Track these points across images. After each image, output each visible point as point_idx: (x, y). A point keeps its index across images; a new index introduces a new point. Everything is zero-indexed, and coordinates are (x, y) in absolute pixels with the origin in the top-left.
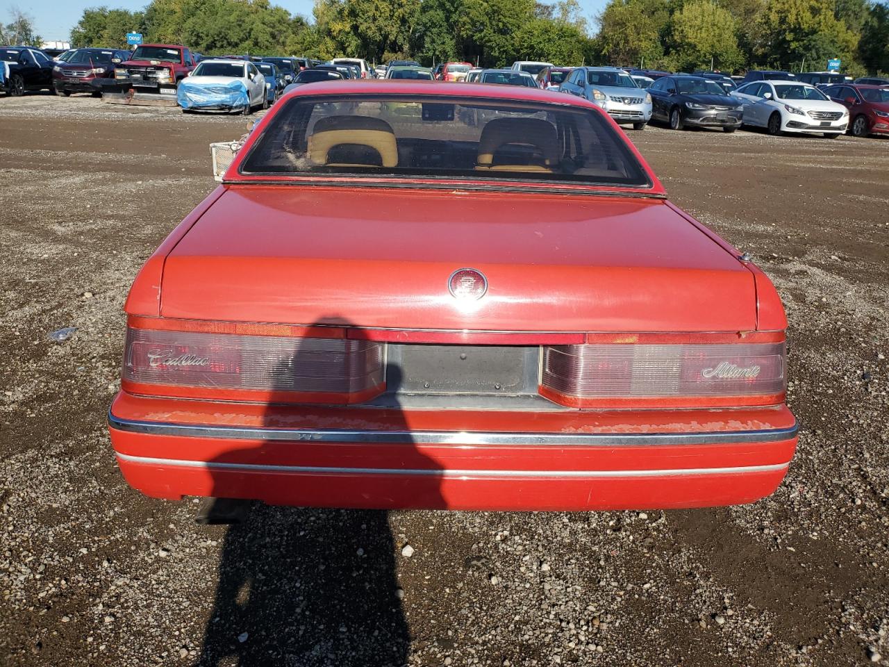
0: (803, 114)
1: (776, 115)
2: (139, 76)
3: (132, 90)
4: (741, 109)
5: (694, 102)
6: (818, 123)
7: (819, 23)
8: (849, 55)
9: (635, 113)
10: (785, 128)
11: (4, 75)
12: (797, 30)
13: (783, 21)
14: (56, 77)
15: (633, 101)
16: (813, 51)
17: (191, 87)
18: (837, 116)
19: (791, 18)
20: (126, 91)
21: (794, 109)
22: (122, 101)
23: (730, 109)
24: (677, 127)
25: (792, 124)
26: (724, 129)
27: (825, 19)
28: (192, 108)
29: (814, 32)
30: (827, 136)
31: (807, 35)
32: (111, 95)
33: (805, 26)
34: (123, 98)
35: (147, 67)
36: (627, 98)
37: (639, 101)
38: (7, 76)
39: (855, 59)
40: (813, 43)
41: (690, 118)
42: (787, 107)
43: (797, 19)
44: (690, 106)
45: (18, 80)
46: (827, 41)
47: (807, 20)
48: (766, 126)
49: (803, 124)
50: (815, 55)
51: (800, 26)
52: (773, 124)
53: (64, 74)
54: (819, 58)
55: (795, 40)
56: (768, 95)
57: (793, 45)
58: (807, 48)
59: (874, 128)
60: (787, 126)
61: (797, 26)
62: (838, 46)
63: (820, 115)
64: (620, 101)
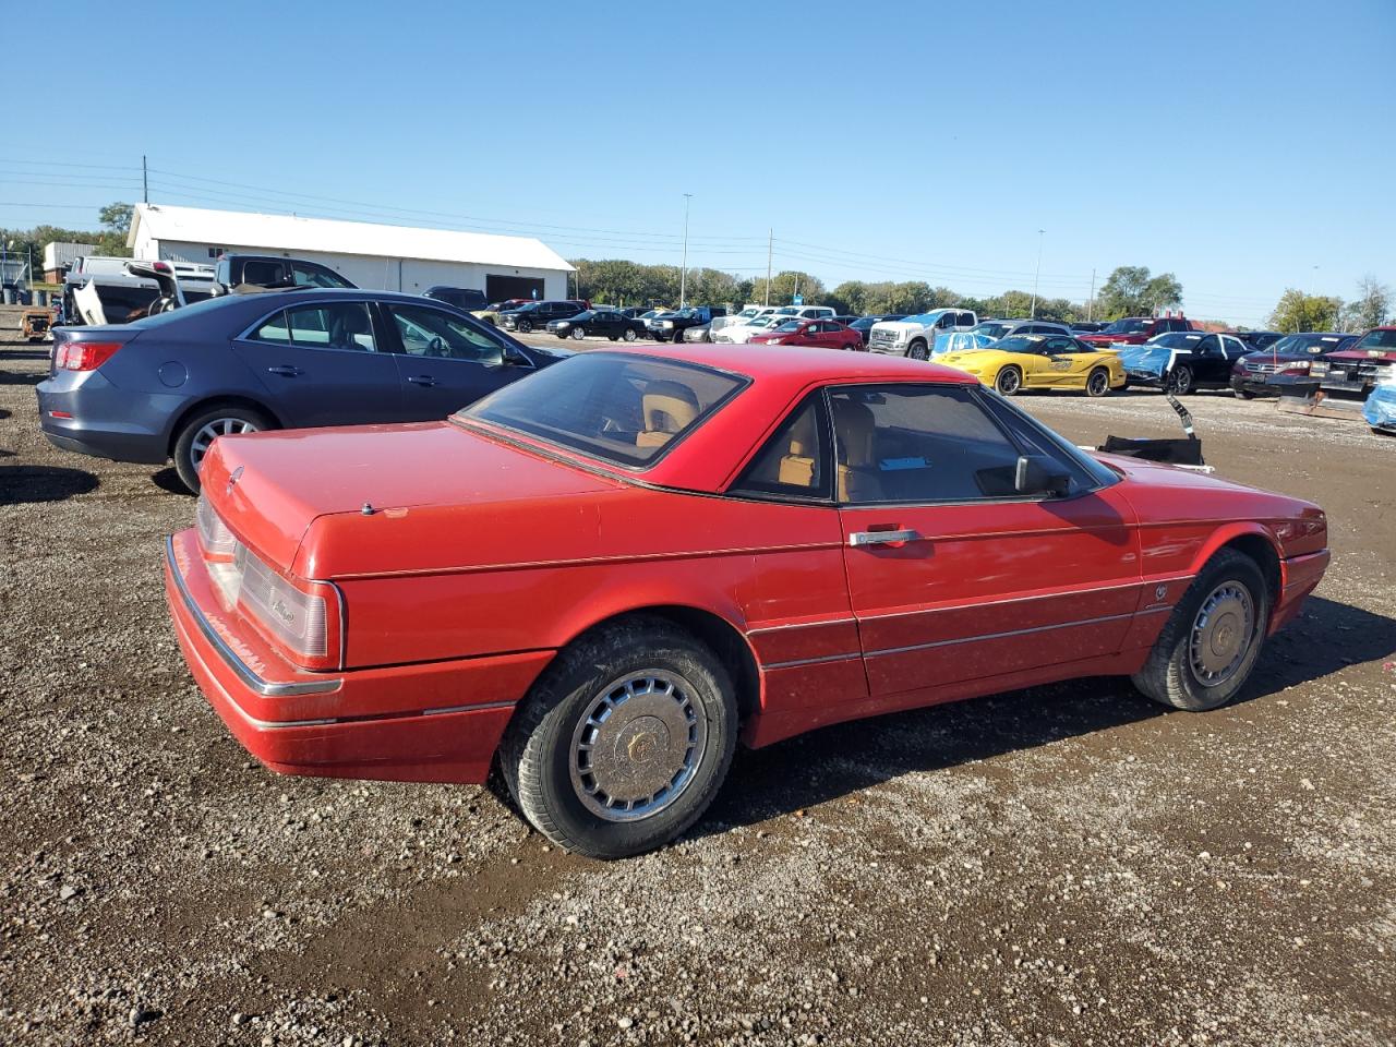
2: (1342, 372)
3: (1321, 394)
11: (1165, 366)
14: (1236, 372)
17: (1388, 393)
20: (1312, 395)
22: (1302, 409)
28: (1383, 425)
32: (1289, 399)
34: (1304, 404)
35: (1360, 361)
38: (1169, 369)
45: (1184, 375)
53: (1247, 367)
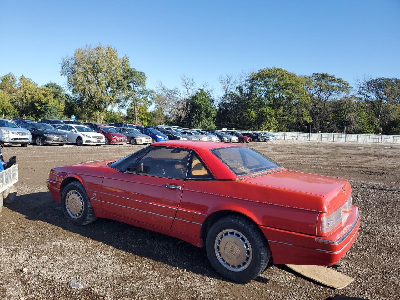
0: (90, 137)
1: (79, 138)
4: (66, 136)
5: (48, 133)
6: (96, 141)
7: (48, 100)
8: (62, 113)
9: (25, 139)
10: (84, 143)
12: (40, 102)
13: (32, 98)
15: (23, 134)
16: (48, 111)
18: (101, 138)
19: (36, 97)
21: (87, 136)
23: (63, 136)
24: (41, 144)
25: (87, 141)
26: (59, 144)
27: (50, 98)
29: (47, 103)
30: (97, 145)
31: (44, 104)
33: (42, 101)
36: (20, 133)
37: (26, 134)
39: (64, 114)
40: (48, 108)
41: (47, 140)
42: (84, 135)
43: (39, 98)
44: (45, 135)
46: (53, 107)
47: (43, 99)
48: (75, 142)
49: (91, 141)
50: (49, 112)
51: (40, 101)
52: (79, 141)
54: (51, 113)
55: (39, 106)
56: (73, 130)
57: (39, 108)
58: (45, 109)
59: (112, 141)
60: (85, 142)
61: (39, 101)
62: (57, 109)
63: (96, 137)
64: (17, 134)
